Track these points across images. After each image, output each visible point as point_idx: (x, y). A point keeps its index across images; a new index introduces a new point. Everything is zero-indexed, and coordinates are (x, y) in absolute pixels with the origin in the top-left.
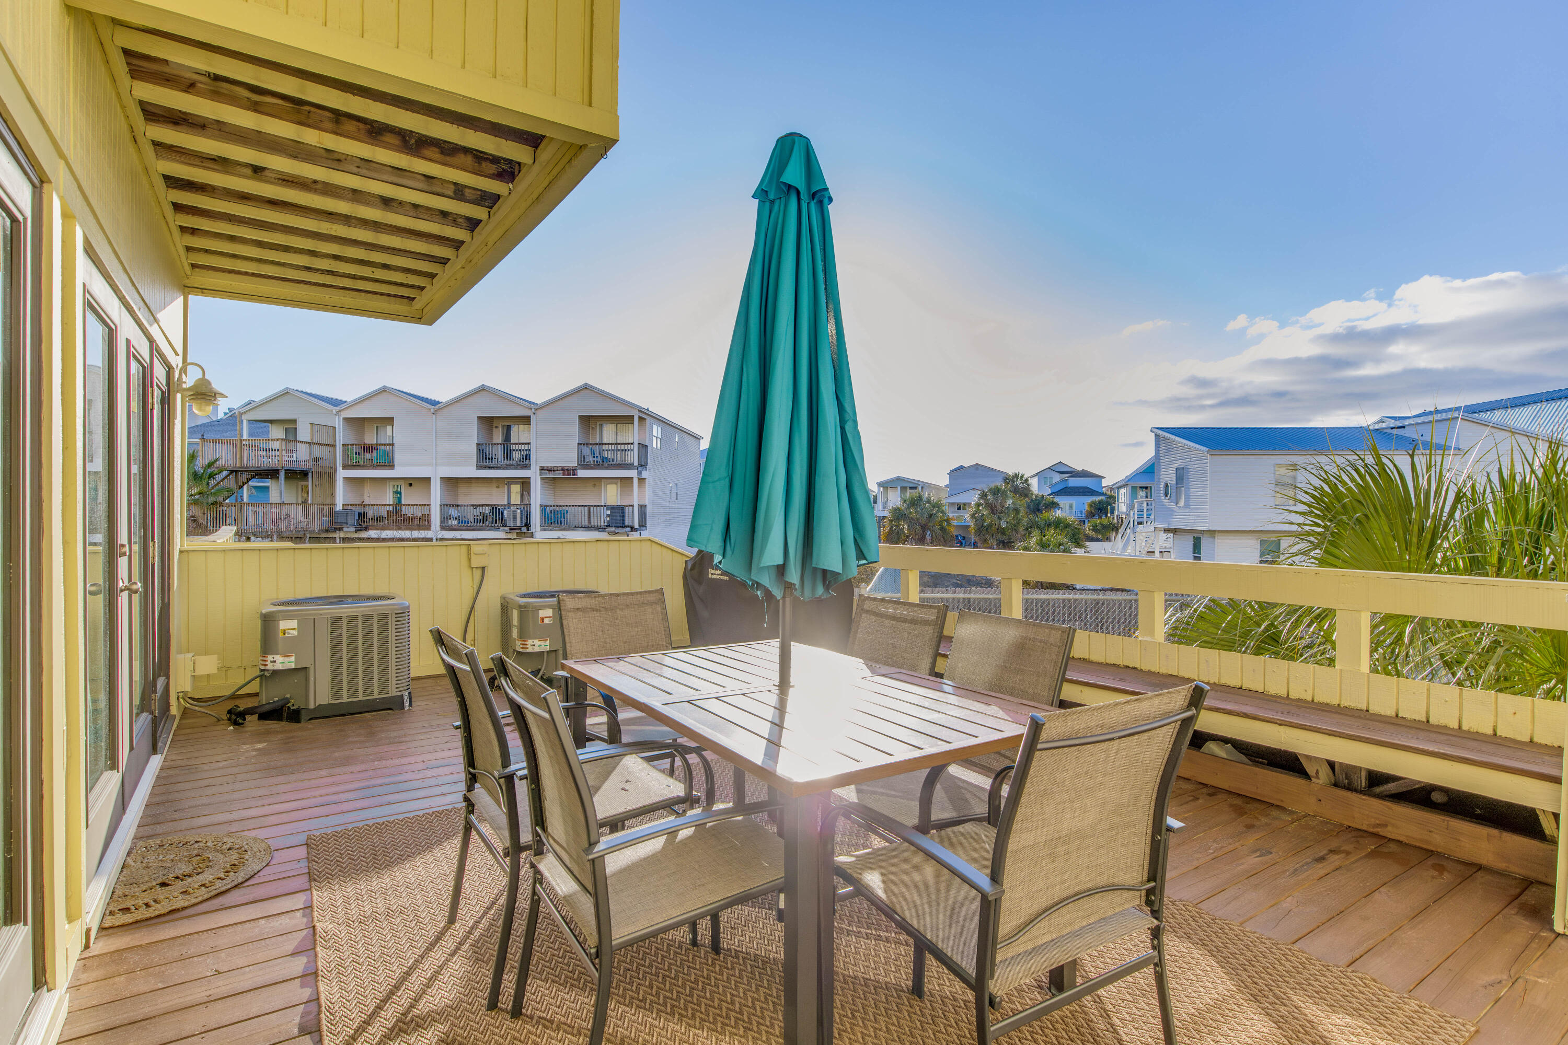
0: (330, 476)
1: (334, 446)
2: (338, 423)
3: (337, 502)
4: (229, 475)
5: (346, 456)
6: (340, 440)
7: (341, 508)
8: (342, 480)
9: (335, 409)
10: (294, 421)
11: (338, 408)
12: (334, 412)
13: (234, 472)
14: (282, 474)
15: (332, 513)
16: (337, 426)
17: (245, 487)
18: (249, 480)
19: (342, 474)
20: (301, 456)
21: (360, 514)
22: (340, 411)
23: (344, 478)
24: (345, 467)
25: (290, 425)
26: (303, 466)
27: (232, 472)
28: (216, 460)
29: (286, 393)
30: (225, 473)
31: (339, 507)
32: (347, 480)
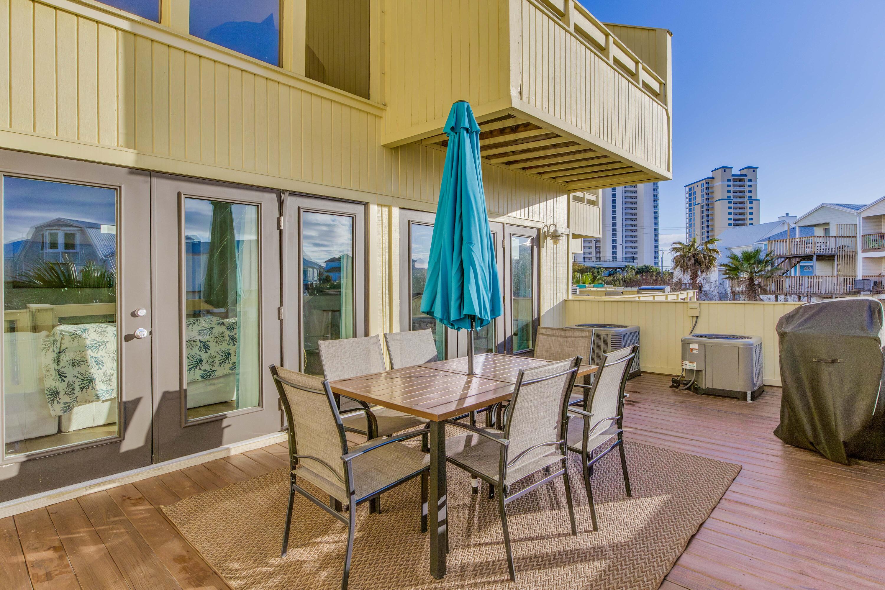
0: (851, 258)
1: (855, 237)
2: (859, 221)
3: (858, 275)
4: (785, 260)
5: (864, 242)
6: (860, 232)
7: (861, 278)
8: (861, 259)
9: (855, 212)
10: (828, 224)
11: (858, 211)
12: (855, 214)
13: (789, 258)
14: (815, 258)
15: (854, 282)
16: (858, 223)
17: (798, 265)
18: (799, 262)
19: (861, 255)
20: (831, 246)
21: (875, 283)
22: (860, 213)
23: (863, 258)
24: (864, 250)
25: (826, 226)
26: (832, 253)
27: (787, 258)
28: (771, 253)
29: (822, 207)
30: (782, 259)
31: (859, 277)
32: (865, 259)
